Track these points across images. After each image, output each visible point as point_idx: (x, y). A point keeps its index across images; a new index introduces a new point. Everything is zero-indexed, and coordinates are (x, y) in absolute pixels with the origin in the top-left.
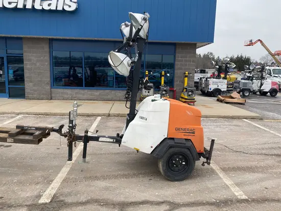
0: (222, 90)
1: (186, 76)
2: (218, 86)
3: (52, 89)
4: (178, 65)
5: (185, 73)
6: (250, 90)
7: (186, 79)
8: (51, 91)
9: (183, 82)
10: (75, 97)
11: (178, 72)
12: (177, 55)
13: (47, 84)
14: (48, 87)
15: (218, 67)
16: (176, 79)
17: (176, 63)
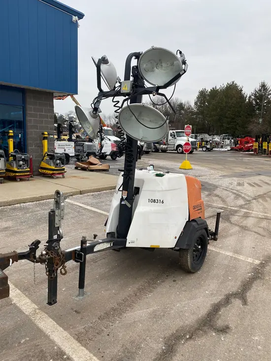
0: (71, 155)
1: (45, 138)
2: (65, 150)
4: (31, 121)
5: (43, 134)
6: (95, 153)
7: (46, 142)
9: (42, 146)
11: (32, 132)
12: (28, 106)
15: (56, 125)
16: (29, 142)
17: (28, 118)
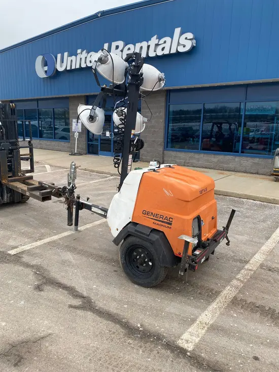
3: (165, 152)
8: (163, 153)
10: (188, 163)
13: (160, 145)
14: (161, 149)
